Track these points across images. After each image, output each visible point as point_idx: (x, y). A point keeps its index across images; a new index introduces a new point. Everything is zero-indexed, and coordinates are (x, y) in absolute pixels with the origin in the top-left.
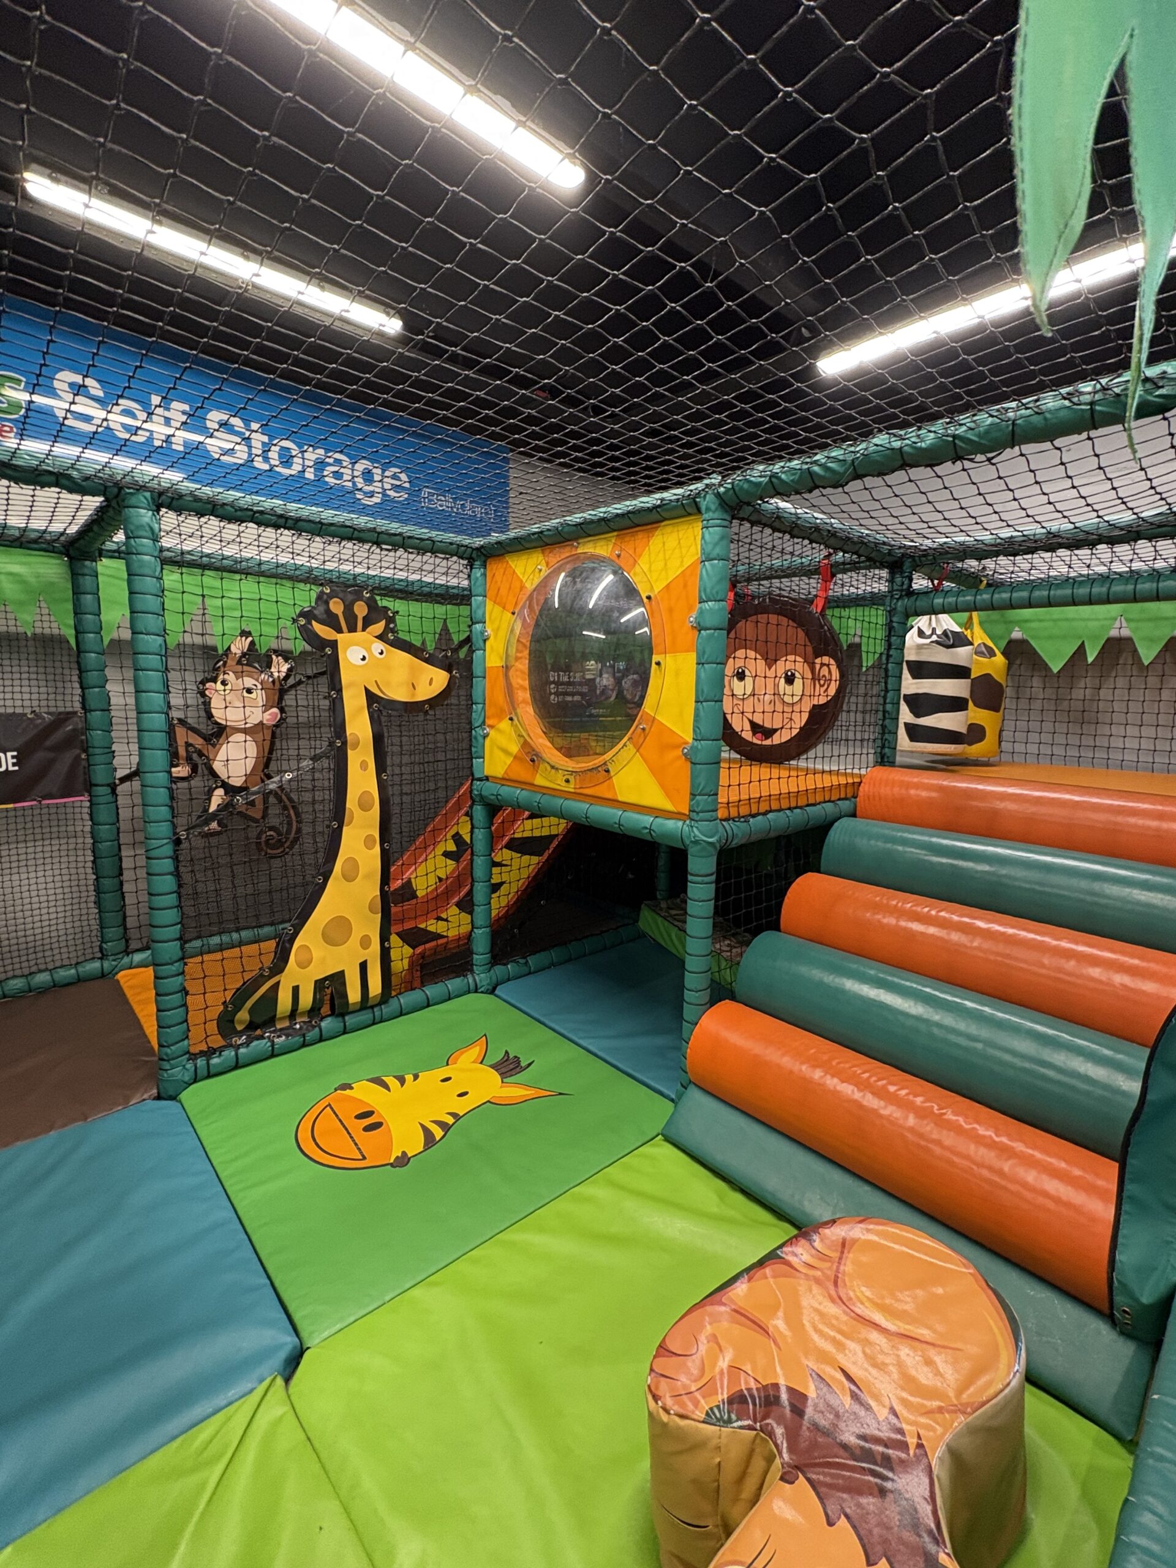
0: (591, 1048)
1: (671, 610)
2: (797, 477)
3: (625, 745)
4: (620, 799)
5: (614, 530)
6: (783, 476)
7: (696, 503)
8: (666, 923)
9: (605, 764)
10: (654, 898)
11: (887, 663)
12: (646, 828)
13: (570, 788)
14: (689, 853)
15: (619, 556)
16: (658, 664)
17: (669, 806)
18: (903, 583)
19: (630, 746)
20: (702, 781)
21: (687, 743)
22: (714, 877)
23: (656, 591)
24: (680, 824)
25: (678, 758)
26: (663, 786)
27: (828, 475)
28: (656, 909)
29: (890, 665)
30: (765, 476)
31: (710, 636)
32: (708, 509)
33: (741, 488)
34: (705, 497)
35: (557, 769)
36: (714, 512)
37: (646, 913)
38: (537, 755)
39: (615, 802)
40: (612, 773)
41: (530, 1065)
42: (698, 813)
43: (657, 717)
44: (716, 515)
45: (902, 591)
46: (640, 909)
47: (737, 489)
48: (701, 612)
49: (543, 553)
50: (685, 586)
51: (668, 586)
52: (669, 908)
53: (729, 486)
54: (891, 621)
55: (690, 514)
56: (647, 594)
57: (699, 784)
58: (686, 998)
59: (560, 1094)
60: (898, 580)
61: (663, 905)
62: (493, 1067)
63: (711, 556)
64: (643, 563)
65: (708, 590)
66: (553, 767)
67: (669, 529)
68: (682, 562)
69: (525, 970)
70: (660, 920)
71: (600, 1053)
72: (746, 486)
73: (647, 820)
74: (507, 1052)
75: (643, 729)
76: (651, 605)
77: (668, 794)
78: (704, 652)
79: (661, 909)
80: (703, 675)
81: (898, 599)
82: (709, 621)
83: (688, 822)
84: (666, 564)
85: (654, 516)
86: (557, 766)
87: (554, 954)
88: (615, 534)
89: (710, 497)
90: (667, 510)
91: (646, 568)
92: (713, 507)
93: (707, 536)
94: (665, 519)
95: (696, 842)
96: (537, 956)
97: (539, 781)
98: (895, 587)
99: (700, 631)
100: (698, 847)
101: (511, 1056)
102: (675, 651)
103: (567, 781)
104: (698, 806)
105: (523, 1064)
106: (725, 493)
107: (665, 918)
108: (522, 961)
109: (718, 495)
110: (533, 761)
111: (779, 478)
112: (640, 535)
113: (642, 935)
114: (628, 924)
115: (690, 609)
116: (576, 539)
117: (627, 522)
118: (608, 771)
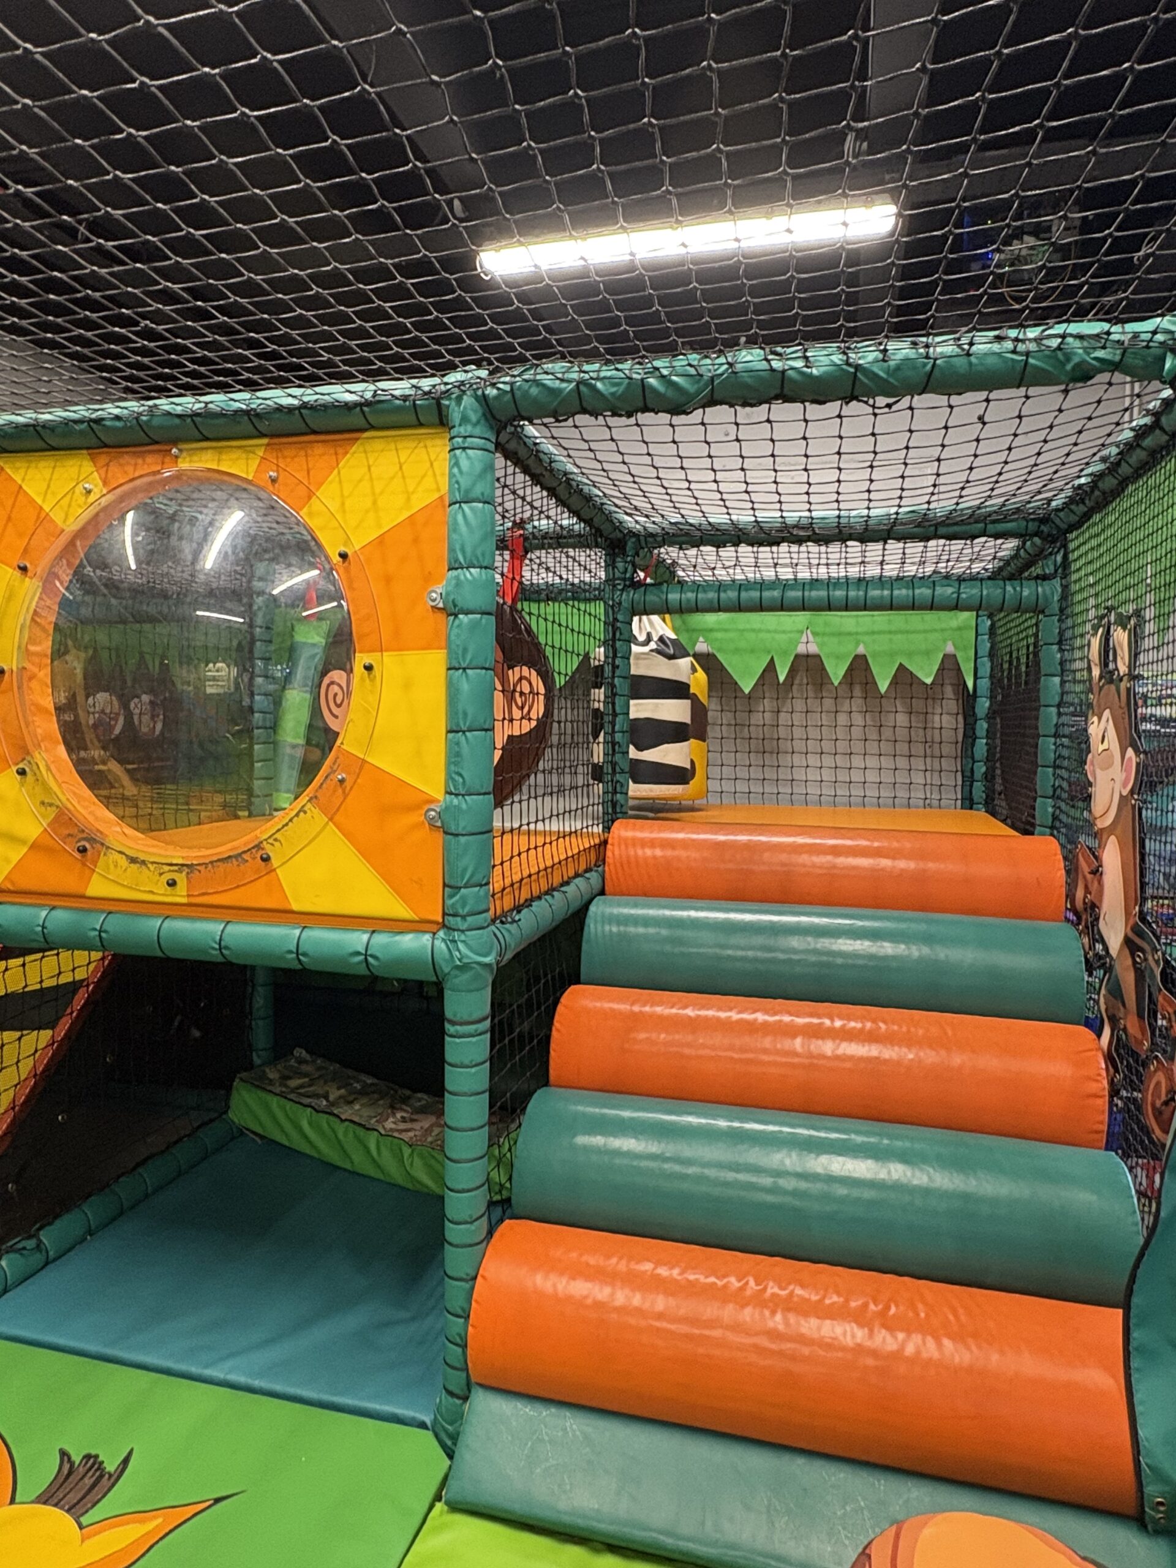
0: (233, 1377)
1: (388, 580)
2: (622, 389)
3: (302, 810)
4: (295, 907)
5: (262, 435)
6: (599, 385)
7: (439, 404)
8: (289, 1105)
9: (258, 846)
10: (250, 1067)
11: (613, 677)
12: (358, 953)
13: (180, 896)
14: (447, 986)
15: (274, 481)
16: (369, 668)
17: (401, 911)
18: (626, 569)
19: (313, 811)
20: (468, 863)
21: (432, 801)
22: (487, 1023)
23: (357, 548)
24: (426, 938)
25: (418, 826)
26: (387, 877)
27: (670, 393)
28: (261, 1084)
29: (616, 680)
30: (569, 381)
31: (474, 626)
32: (465, 420)
33: (526, 394)
34: (459, 399)
35: (143, 862)
36: (475, 425)
37: (246, 1095)
38: (91, 840)
39: (284, 914)
40: (275, 862)
41: (126, 1461)
42: (464, 917)
43: (369, 759)
44: (477, 431)
45: (624, 579)
46: (229, 1089)
47: (518, 394)
48: (458, 584)
49: (93, 459)
50: (416, 540)
51: (381, 540)
52: (285, 1078)
53: (507, 388)
54: (615, 620)
55: (421, 425)
56: (343, 549)
57: (465, 870)
58: (449, 1236)
59: (217, 1501)
60: (620, 565)
61: (272, 1074)
62: (44, 1499)
63: (473, 495)
64: (328, 495)
65: (468, 550)
66: (133, 860)
67: (378, 445)
68: (408, 500)
69: (38, 1258)
70: (274, 1102)
71: (257, 1383)
72: (534, 391)
73: (357, 940)
74: (63, 1454)
75: (342, 781)
76: (347, 570)
77: (398, 890)
78: (465, 650)
79: (271, 1082)
80: (465, 686)
81: (622, 590)
82: (470, 598)
83: (441, 934)
84: (375, 503)
85: (356, 420)
86: (142, 857)
87: (91, 1211)
88: (265, 441)
89: (468, 400)
90: (383, 411)
91: (334, 506)
92: (474, 417)
93: (464, 463)
94: (372, 427)
95: (464, 968)
96: (58, 1223)
97: (97, 887)
98: (617, 574)
99: (456, 615)
100: (466, 976)
101: (77, 1459)
102: (400, 647)
103: (172, 884)
104: (463, 906)
105: (111, 1467)
106: (496, 398)
107: (281, 1095)
108: (31, 1244)
109: (484, 400)
110: (83, 851)
111: (593, 388)
112: (319, 449)
113: (241, 1132)
114: (211, 1121)
115: (429, 579)
116: (175, 442)
117: (296, 422)
118: (266, 859)
